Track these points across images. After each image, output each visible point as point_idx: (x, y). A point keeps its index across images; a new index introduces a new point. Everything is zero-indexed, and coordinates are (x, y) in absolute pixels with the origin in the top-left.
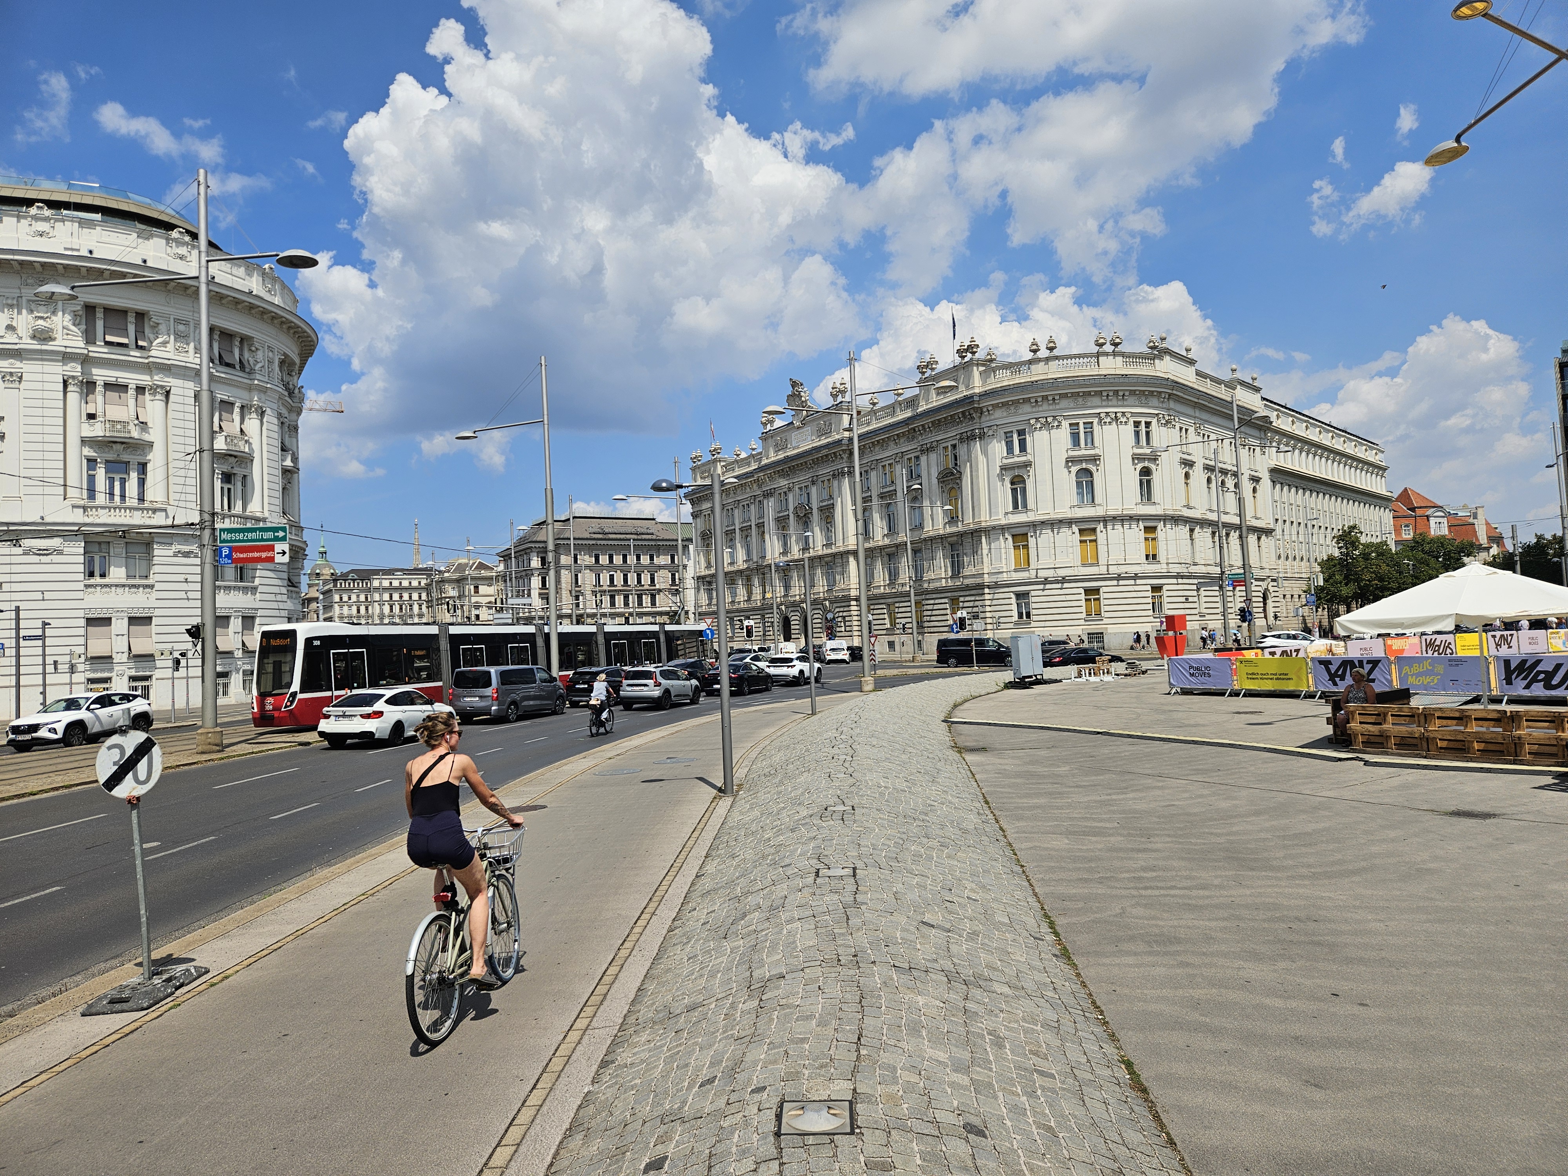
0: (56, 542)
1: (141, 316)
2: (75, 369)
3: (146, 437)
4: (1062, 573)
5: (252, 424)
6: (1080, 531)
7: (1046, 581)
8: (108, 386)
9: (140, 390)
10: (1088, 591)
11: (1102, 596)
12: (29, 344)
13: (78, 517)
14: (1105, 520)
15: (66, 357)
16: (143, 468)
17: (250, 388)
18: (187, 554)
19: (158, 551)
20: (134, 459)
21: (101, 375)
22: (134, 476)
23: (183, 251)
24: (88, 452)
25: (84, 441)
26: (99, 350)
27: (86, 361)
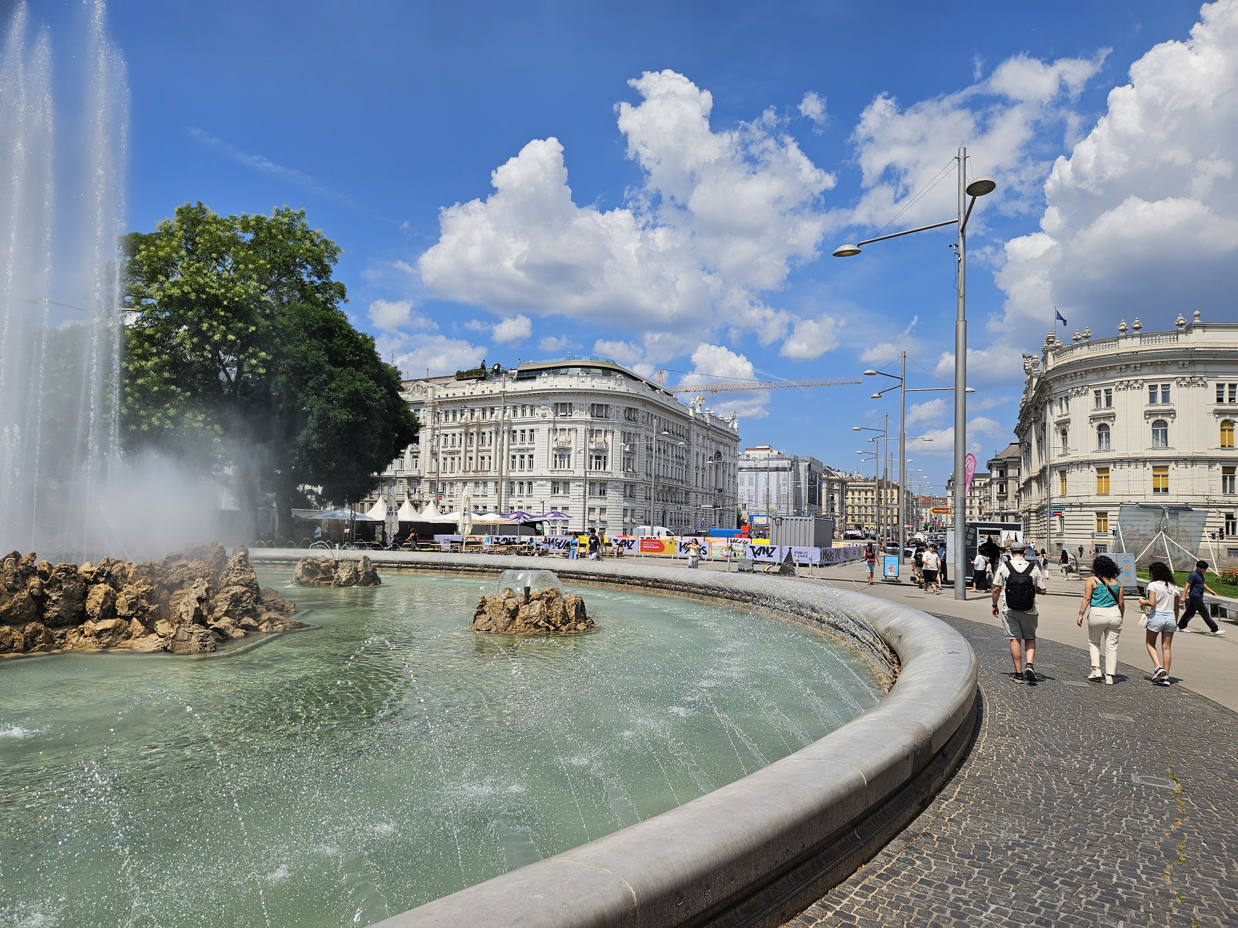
0: (544, 482)
1: (571, 404)
2: (551, 426)
3: (570, 446)
4: (1082, 500)
5: (609, 437)
6: (1098, 469)
7: (1071, 505)
8: (561, 430)
9: (570, 430)
10: (1099, 514)
11: (1109, 518)
12: (541, 419)
13: (549, 474)
14: (1115, 462)
15: (549, 422)
16: (569, 456)
17: (608, 423)
18: (580, 486)
19: (571, 485)
20: (566, 453)
21: (559, 426)
22: (566, 459)
23: (583, 379)
24: (555, 452)
25: (553, 449)
26: (558, 418)
27: (554, 422)
